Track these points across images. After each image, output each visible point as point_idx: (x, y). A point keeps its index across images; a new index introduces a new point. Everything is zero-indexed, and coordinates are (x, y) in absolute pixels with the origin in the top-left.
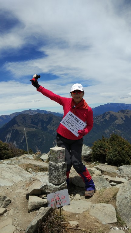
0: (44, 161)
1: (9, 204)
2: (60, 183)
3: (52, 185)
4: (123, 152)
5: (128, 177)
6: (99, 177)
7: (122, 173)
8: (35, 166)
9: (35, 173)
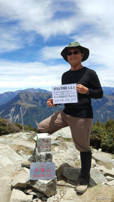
8: (27, 148)
9: (26, 156)
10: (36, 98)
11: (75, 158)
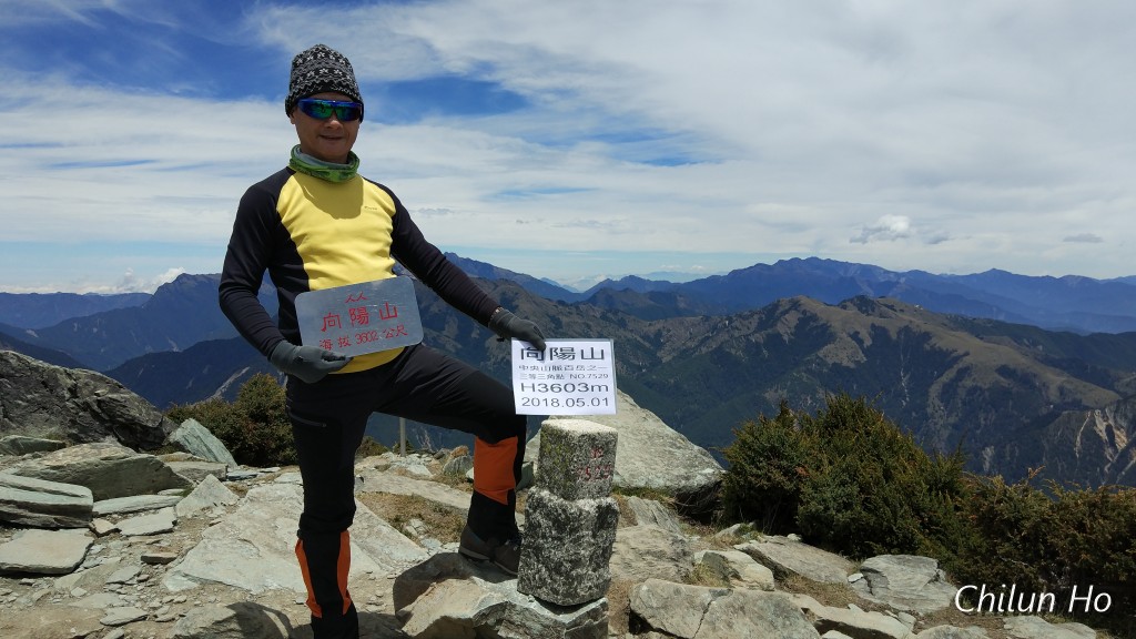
2: (577, 601)
3: (535, 606)
4: (889, 489)
5: (910, 612)
6: (770, 597)
7: (879, 591)
8: (440, 510)
9: (440, 544)
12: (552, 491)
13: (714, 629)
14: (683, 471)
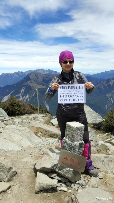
0: (54, 126)
1: (14, 176)
8: (45, 131)
9: (45, 138)
10: (45, 79)
11: (96, 144)
12: (69, 140)
13: (105, 166)
14: (95, 119)
